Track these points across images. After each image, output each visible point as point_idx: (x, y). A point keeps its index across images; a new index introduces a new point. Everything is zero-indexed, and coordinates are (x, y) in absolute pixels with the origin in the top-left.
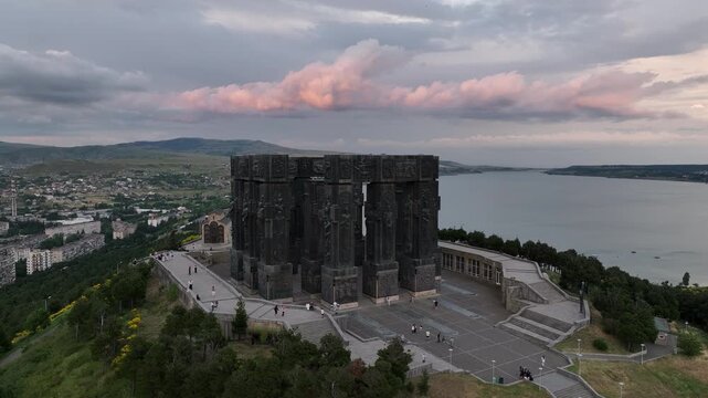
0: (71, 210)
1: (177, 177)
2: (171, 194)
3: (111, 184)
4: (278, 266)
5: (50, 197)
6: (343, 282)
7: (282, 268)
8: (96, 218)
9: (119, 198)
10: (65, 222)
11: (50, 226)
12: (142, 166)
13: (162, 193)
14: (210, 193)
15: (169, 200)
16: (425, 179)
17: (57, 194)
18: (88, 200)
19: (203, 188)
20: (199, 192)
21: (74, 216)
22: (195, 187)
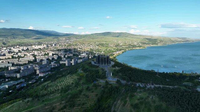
0: (82, 52)
1: (103, 44)
2: (101, 48)
3: (89, 46)
5: (78, 49)
8: (87, 54)
9: (91, 49)
10: (81, 54)
11: (80, 55)
12: (96, 41)
13: (99, 48)
14: (110, 48)
15: (101, 50)
17: (80, 48)
18: (85, 49)
19: (108, 47)
20: (107, 48)
21: (83, 53)
22: (106, 47)
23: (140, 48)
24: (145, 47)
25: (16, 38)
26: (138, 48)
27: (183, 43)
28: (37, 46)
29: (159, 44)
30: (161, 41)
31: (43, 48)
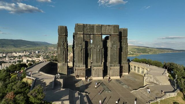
4: (62, 64)
6: (79, 70)
7: (63, 64)
16: (115, 34)
23: (134, 56)
24: (137, 55)
25: (6, 47)
26: (131, 56)
27: (171, 52)
28: (18, 53)
29: (149, 52)
30: (151, 50)
31: (24, 55)
